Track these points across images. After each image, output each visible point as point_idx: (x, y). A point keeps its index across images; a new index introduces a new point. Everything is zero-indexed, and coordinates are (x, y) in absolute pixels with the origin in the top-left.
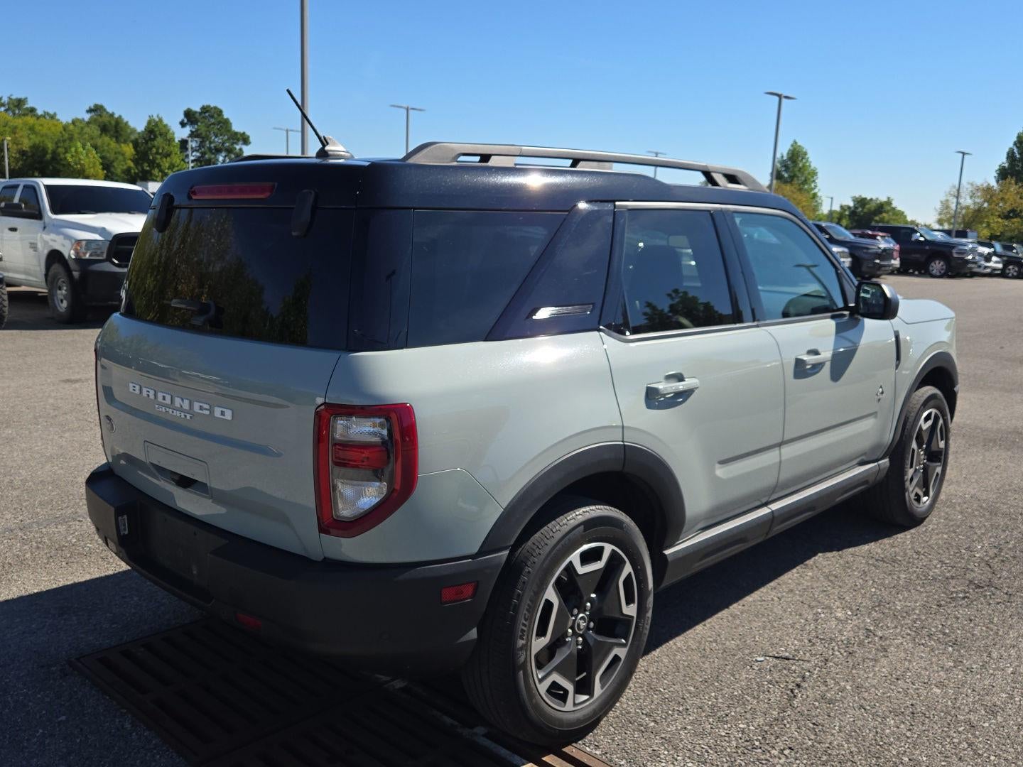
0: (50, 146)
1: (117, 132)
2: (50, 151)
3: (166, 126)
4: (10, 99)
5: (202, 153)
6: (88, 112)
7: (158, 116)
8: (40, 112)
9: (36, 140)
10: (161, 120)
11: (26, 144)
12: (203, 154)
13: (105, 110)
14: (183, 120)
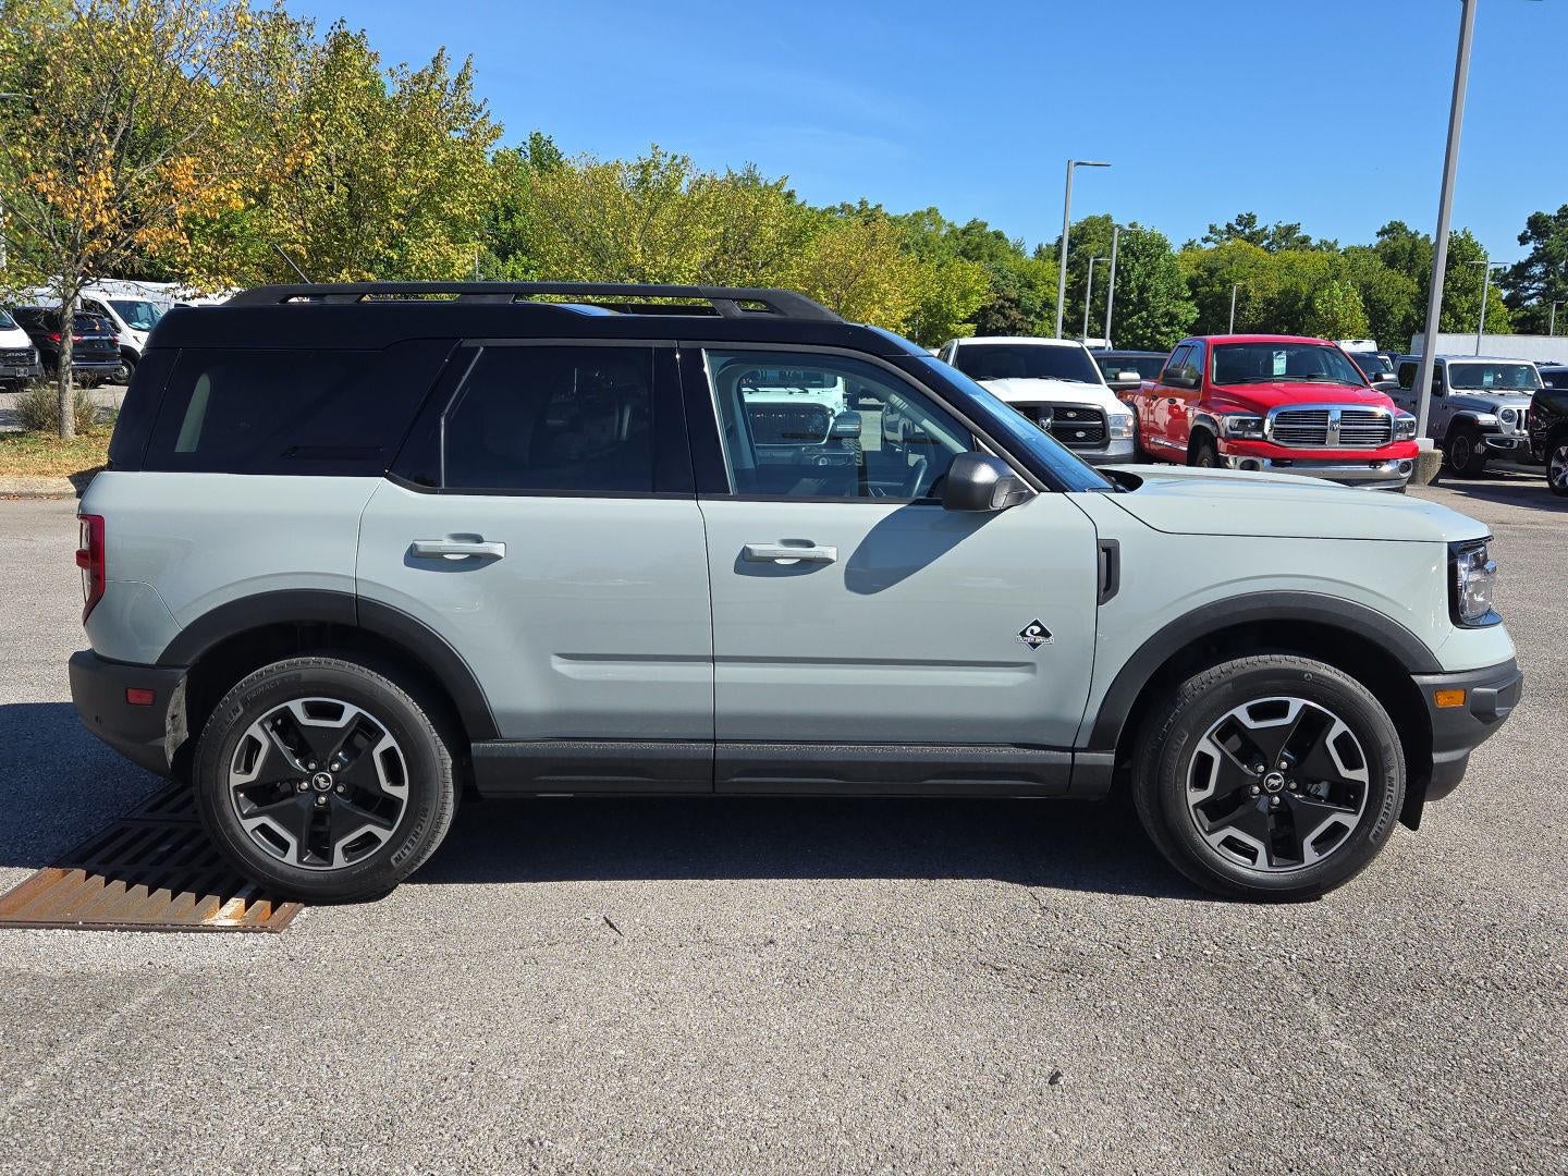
0: (1305, 289)
1: (1412, 260)
2: (1303, 297)
3: (1474, 246)
4: (1277, 227)
5: (1549, 283)
6: (1378, 234)
7: (1464, 232)
8: (1314, 242)
9: (1288, 281)
10: (1468, 237)
11: (1274, 288)
12: (1551, 284)
13: (1405, 230)
14: (1526, 232)
